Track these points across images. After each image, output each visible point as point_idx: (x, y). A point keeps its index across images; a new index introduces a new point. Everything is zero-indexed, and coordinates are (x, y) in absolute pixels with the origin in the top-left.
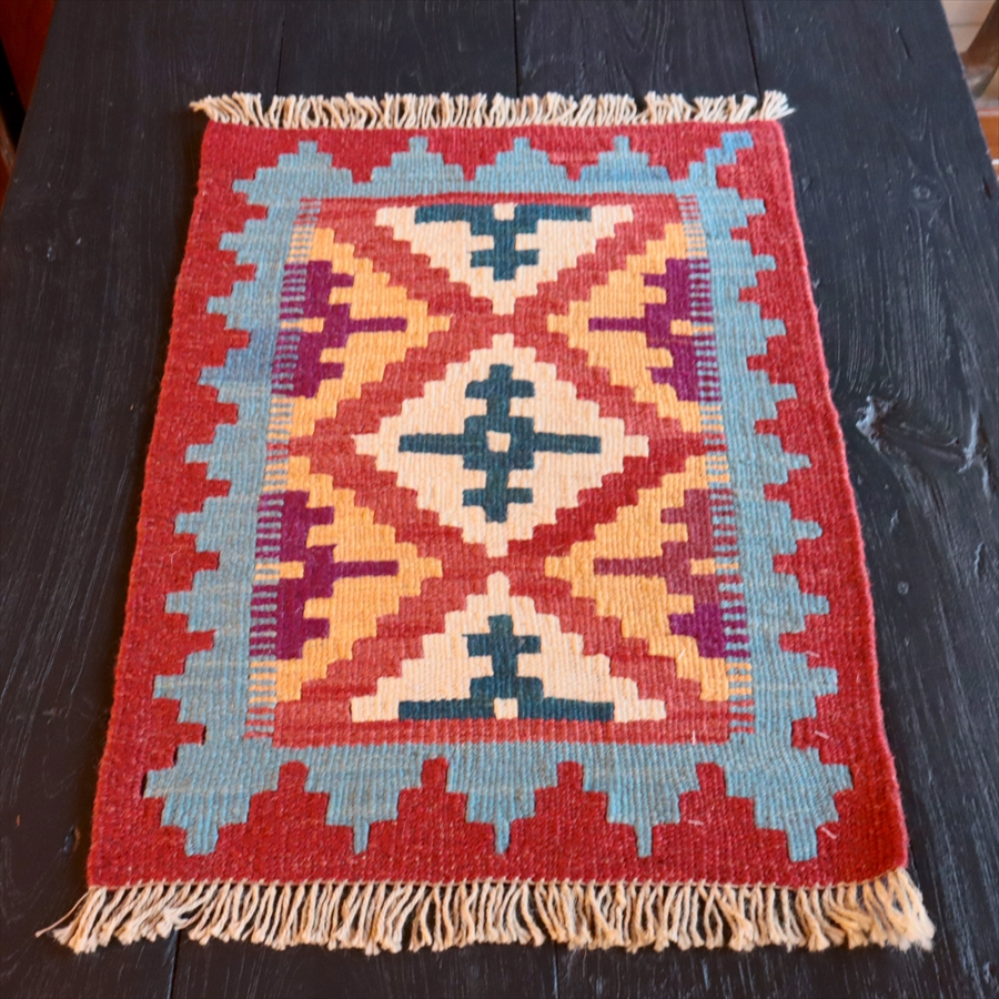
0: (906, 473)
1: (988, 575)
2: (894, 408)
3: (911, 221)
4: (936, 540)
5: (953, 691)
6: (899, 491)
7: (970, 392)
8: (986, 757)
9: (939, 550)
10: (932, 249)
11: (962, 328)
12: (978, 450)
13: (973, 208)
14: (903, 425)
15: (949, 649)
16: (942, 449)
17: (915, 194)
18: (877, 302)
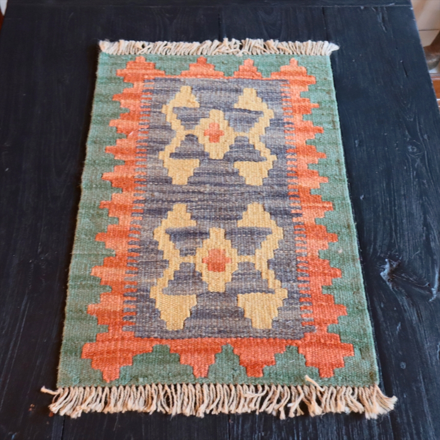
0: (404, 301)
2: (399, 265)
3: (407, 165)
4: (419, 339)
5: (427, 423)
6: (401, 311)
7: (435, 257)
9: (421, 345)
10: (417, 180)
11: (431, 222)
12: (439, 290)
13: (437, 157)
14: (403, 275)
15: (425, 400)
16: (422, 288)
17: (409, 149)
18: (391, 208)
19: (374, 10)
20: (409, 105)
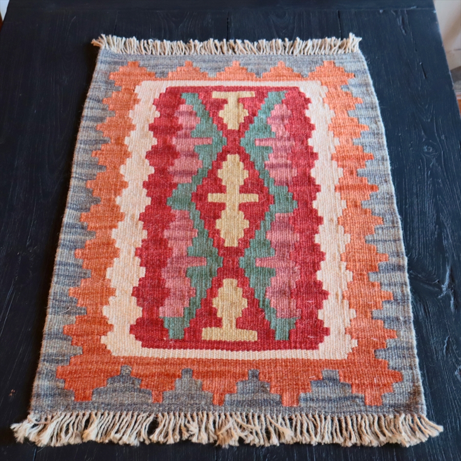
1: (450, 354)
3: (421, 164)
7: (447, 255)
8: (444, 453)
10: (431, 179)
11: (444, 221)
12: (449, 286)
13: (454, 157)
16: (431, 285)
17: (424, 149)
19: (394, 14)
20: (427, 106)
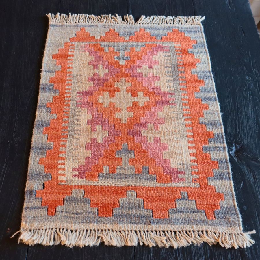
0: (245, 169)
2: (241, 147)
3: (245, 87)
4: (255, 192)
6: (243, 175)
9: (256, 196)
10: (252, 96)
14: (244, 153)
16: (256, 161)
17: (247, 78)
18: (235, 113)
20: (246, 52)
